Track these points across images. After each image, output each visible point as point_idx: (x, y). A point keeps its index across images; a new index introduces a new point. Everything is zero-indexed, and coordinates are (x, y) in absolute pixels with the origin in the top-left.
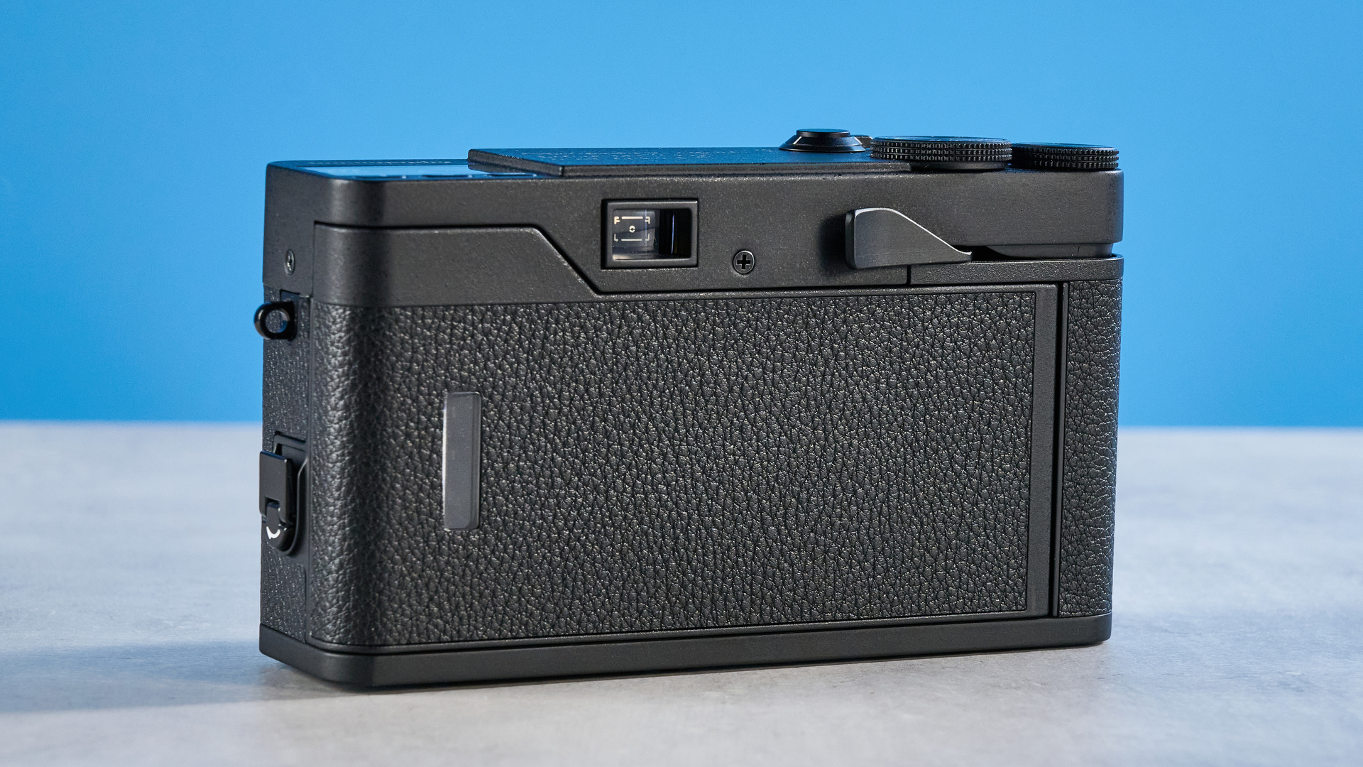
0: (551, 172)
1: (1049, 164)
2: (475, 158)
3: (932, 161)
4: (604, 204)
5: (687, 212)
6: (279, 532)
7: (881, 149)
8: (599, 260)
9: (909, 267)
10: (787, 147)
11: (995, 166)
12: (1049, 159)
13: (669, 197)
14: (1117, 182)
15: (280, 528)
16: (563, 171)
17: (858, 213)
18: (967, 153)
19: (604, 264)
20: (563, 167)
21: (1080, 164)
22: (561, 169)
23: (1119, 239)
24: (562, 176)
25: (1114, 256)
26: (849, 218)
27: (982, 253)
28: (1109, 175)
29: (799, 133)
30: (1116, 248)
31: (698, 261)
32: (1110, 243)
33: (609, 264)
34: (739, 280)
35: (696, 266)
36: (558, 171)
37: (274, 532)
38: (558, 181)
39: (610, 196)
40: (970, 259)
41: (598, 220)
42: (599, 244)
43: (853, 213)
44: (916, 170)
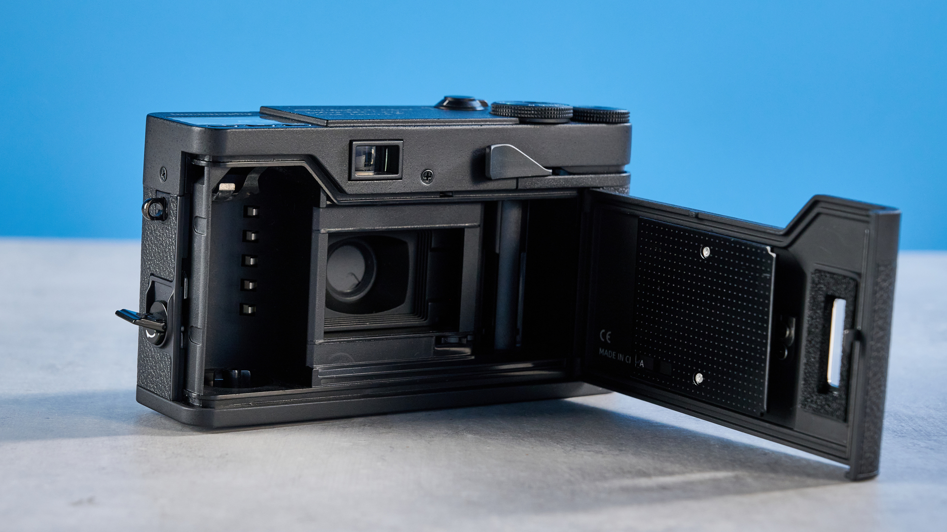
0: (319, 123)
1: (593, 119)
2: (265, 112)
3: (531, 118)
4: (351, 142)
5: (397, 147)
6: (154, 335)
7: (498, 110)
8: (346, 176)
9: (517, 179)
10: (439, 106)
11: (565, 121)
12: (593, 117)
13: (387, 138)
14: (628, 130)
15: (155, 333)
16: (327, 123)
17: (493, 147)
18: (548, 113)
19: (350, 179)
20: (327, 120)
21: (611, 120)
22: (326, 122)
23: (628, 162)
24: (326, 126)
25: (625, 172)
26: (488, 150)
27: (557, 171)
28: (626, 126)
29: (446, 98)
30: (626, 168)
31: (402, 176)
32: (624, 164)
33: (353, 177)
34: (425, 187)
35: (401, 179)
36: (324, 123)
37: (152, 334)
38: (325, 129)
39: (354, 139)
40: (551, 174)
41: (347, 152)
42: (348, 166)
43: (489, 147)
44: (522, 121)
